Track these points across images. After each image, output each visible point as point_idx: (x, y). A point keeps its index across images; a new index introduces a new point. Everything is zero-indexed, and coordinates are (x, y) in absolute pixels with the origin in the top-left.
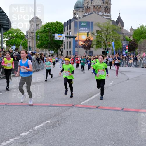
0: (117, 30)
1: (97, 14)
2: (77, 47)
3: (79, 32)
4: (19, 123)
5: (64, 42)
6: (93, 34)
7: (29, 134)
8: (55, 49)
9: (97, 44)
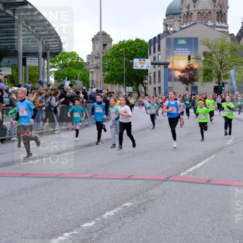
0: (239, 50)
1: (204, 24)
2: (171, 81)
3: (173, 55)
4: (78, 207)
5: (149, 72)
6: (197, 58)
7: (95, 225)
8: (135, 84)
9: (205, 75)
